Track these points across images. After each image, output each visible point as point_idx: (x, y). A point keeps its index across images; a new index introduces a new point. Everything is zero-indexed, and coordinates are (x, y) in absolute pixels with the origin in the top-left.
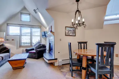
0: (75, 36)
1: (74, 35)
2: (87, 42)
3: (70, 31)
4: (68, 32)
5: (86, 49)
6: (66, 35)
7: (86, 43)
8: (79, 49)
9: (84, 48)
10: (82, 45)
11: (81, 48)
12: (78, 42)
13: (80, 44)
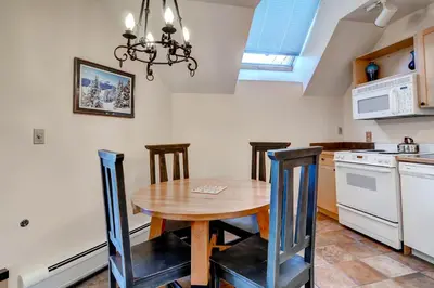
0: (131, 116)
1: (128, 111)
2: (188, 145)
3: (105, 86)
4: (94, 92)
5: (186, 176)
6: (77, 110)
7: (183, 148)
8: (153, 182)
9: (177, 177)
10: (169, 158)
11: (164, 178)
12: (147, 147)
13: (157, 157)
